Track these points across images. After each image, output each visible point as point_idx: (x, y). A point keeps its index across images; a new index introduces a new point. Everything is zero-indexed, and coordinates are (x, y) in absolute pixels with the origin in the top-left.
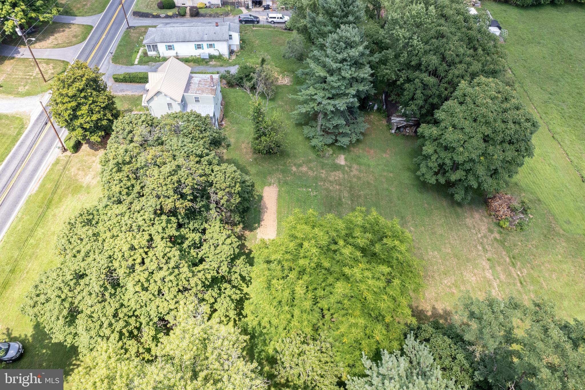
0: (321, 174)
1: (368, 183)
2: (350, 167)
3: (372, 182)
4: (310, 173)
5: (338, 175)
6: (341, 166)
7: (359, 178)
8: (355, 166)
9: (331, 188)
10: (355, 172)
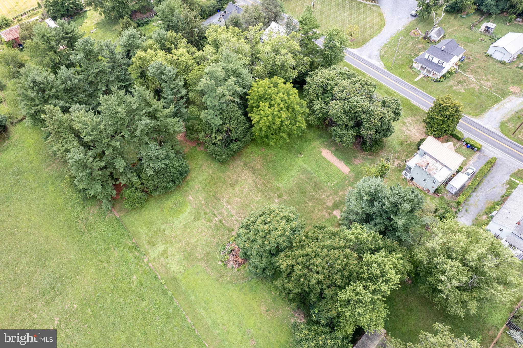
0: (336, 197)
1: (312, 212)
2: (329, 213)
3: (312, 214)
4: (341, 193)
5: (330, 203)
6: (334, 210)
7: (320, 211)
8: (327, 217)
9: (325, 193)
10: (324, 213)
